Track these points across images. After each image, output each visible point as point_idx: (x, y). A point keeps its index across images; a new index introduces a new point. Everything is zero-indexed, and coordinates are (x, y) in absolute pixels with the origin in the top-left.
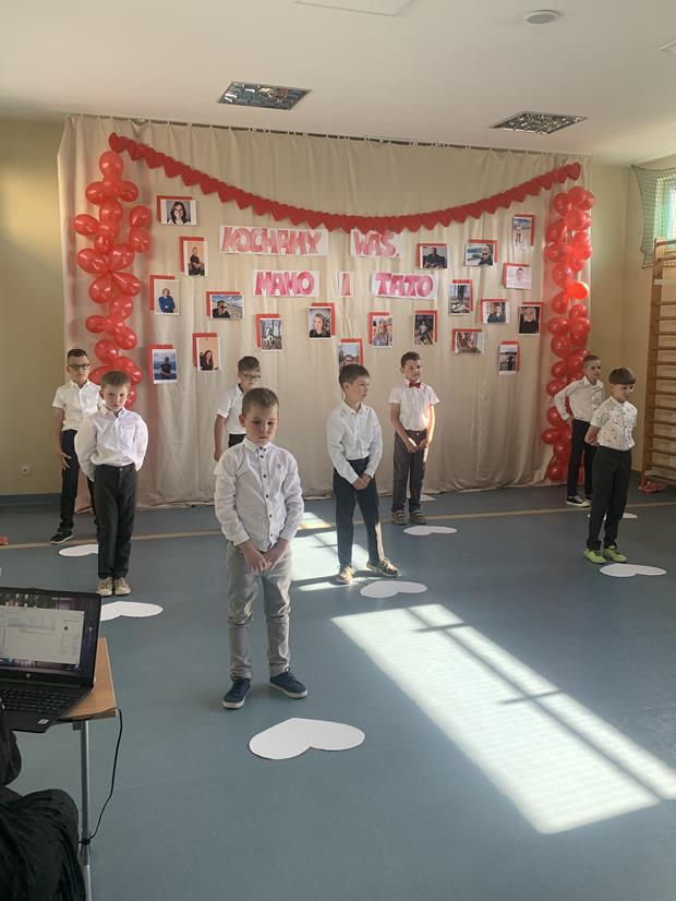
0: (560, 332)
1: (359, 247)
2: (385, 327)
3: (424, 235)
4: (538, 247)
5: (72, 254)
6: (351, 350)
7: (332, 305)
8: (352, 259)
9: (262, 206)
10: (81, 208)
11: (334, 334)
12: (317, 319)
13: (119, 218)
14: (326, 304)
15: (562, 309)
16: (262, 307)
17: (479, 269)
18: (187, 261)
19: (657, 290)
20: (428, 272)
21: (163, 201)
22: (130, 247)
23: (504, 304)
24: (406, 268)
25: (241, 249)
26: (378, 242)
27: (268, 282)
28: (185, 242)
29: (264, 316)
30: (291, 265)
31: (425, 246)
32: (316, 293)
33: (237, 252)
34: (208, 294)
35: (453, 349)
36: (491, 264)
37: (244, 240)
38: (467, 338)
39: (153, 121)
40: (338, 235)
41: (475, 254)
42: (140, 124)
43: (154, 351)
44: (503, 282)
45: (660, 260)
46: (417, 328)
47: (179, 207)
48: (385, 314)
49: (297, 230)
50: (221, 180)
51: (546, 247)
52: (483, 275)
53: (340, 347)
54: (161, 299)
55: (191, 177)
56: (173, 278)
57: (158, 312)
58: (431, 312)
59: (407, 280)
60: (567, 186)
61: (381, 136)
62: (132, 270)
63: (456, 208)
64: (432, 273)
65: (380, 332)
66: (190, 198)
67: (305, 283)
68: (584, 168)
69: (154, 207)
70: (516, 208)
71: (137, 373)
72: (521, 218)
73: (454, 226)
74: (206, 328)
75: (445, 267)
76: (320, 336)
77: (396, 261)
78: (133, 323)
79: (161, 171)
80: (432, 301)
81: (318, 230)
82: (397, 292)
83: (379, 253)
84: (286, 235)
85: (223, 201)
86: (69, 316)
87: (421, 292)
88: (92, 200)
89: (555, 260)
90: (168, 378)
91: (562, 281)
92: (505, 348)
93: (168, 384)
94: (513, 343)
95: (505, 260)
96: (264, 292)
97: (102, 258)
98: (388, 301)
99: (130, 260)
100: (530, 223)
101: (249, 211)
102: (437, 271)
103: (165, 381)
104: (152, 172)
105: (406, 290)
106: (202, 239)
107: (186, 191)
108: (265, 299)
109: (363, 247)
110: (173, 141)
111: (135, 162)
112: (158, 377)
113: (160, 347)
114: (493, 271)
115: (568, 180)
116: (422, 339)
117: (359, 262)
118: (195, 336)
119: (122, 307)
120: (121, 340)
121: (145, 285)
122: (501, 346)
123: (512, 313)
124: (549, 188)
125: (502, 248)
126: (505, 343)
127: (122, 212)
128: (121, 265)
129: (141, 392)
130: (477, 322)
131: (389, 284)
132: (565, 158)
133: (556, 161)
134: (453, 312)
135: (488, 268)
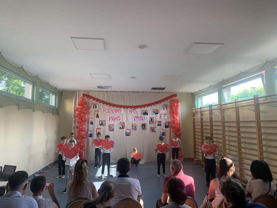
0: (174, 128)
1: (130, 111)
2: (135, 127)
3: (143, 109)
4: (168, 110)
5: (75, 115)
6: (128, 131)
7: (124, 122)
8: (128, 113)
9: (110, 105)
10: (77, 106)
12: (121, 125)
13: (83, 108)
15: (174, 123)
16: (110, 123)
17: (155, 115)
18: (96, 115)
19: (194, 119)
20: (144, 116)
22: (85, 113)
23: (161, 122)
24: (140, 115)
26: (134, 110)
27: (111, 118)
30: (116, 115)
31: (143, 111)
32: (121, 120)
33: (105, 113)
34: (100, 121)
35: (150, 131)
36: (158, 114)
37: (107, 111)
38: (153, 129)
39: (91, 91)
40: (126, 109)
41: (154, 112)
42: (88, 91)
43: (89, 132)
44: (161, 118)
45: (194, 113)
46: (142, 127)
47: (95, 105)
48: (136, 124)
49: (117, 109)
50: (103, 100)
51: (170, 111)
52: (156, 116)
53: (126, 131)
54: (91, 122)
55: (97, 100)
56: (93, 118)
57: (90, 125)
59: (140, 117)
60: (174, 98)
61: (134, 91)
62: (85, 117)
63: (150, 104)
65: (134, 128)
67: (119, 118)
68: (178, 95)
69: (90, 106)
70: (163, 103)
71: (85, 136)
72: (164, 105)
73: (150, 107)
74: (99, 127)
75: (148, 115)
76: (122, 128)
77: (137, 114)
78: (85, 127)
79: (92, 99)
80: (145, 121)
81: (121, 109)
82: (138, 120)
83: (134, 112)
84: (115, 110)
85: (103, 104)
86: (73, 125)
87: (143, 120)
88: (79, 105)
89: (172, 113)
90: (91, 137)
91: (174, 117)
94: (164, 130)
95: (161, 113)
96: (111, 120)
97: (80, 115)
98: (136, 121)
99: (85, 115)
100: (166, 106)
101: (108, 105)
102: (146, 116)
103: (90, 138)
104: (90, 99)
105: (140, 119)
106: (99, 111)
107: (96, 103)
109: (131, 111)
110: (94, 94)
111: (87, 98)
112: (89, 137)
113: (90, 131)
114: (158, 115)
115: (174, 97)
116: (143, 129)
117: (130, 114)
118: (97, 129)
119: (83, 124)
120: (82, 130)
121: (88, 120)
122: (161, 131)
123: (163, 124)
124: (170, 99)
125: (160, 111)
126: (161, 130)
127: (84, 107)
128: (83, 116)
129: (86, 140)
130: (155, 125)
131: (136, 118)
132: (173, 93)
133: (171, 94)
134: (150, 123)
135: (157, 115)
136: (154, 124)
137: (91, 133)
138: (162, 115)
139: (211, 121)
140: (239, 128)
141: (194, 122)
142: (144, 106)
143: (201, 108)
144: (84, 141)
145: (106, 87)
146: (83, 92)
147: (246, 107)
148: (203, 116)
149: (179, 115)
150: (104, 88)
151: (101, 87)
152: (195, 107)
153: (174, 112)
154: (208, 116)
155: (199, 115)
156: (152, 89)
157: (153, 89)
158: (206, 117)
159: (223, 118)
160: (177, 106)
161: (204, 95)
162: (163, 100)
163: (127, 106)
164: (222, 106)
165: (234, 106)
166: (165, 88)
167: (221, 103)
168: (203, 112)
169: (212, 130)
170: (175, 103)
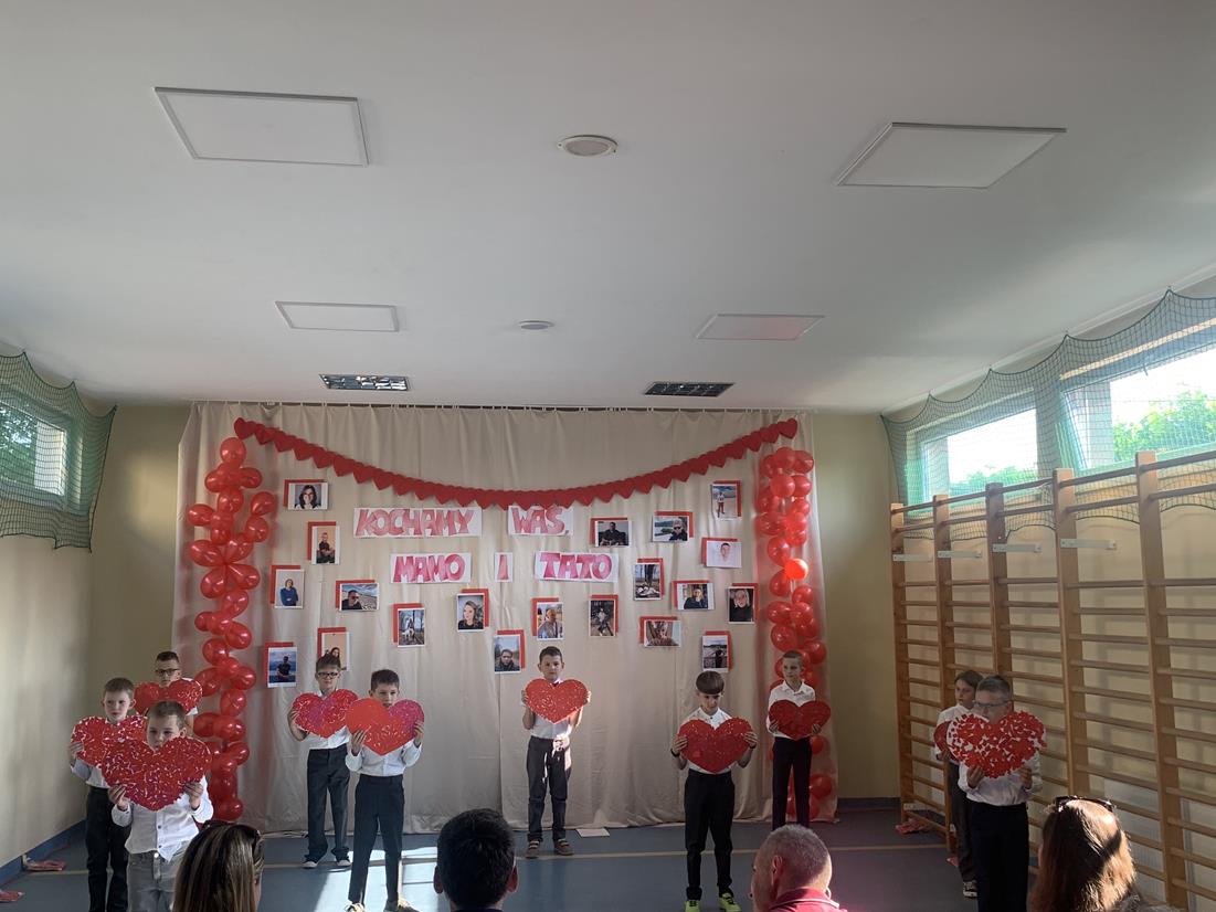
0: (783, 620)
1: (519, 524)
2: (553, 615)
3: (599, 509)
4: (748, 516)
5: (186, 546)
6: (509, 644)
7: (486, 591)
8: (512, 537)
9: (403, 485)
10: (202, 497)
11: (487, 625)
12: (469, 608)
13: (238, 507)
14: (479, 591)
15: (783, 591)
16: (400, 596)
17: (671, 545)
18: (315, 548)
19: (899, 569)
20: (606, 551)
21: (292, 487)
22: (249, 539)
23: (705, 586)
24: (579, 545)
25: (378, 532)
26: (542, 517)
27: (408, 568)
28: (314, 528)
29: (403, 606)
30: (437, 547)
31: (601, 521)
32: (466, 578)
33: (373, 535)
34: (338, 583)
35: (642, 641)
36: (685, 539)
37: (381, 522)
38: (659, 627)
39: (283, 404)
40: (494, 512)
41: (665, 529)
42: (268, 407)
43: (271, 650)
44: (703, 560)
45: (897, 531)
46: (593, 616)
47: (309, 491)
48: (556, 600)
49: (445, 510)
50: (357, 460)
51: (757, 518)
52: (676, 550)
53: (495, 640)
54: (283, 591)
55: (323, 458)
56: (298, 567)
57: (278, 606)
58: (613, 596)
59: (580, 560)
60: (780, 443)
61: (544, 403)
62: (252, 562)
63: (638, 478)
64: (611, 552)
65: (547, 620)
66: (322, 481)
67: (454, 567)
68: (803, 426)
69: (281, 493)
70: (714, 474)
71: (250, 676)
73: (637, 497)
74: (333, 622)
75: (626, 544)
76: (471, 627)
77: (566, 538)
78: (250, 618)
79: (291, 454)
80: (612, 584)
81: (470, 508)
82: (568, 574)
83: (544, 530)
84: (432, 516)
85: (359, 482)
86: (178, 612)
87: (597, 574)
88: (211, 488)
89: (770, 532)
90: (287, 681)
91: (780, 558)
92: (709, 640)
93: (285, 688)
94: (722, 633)
95: (704, 535)
96: (404, 579)
97: (216, 550)
98: (556, 584)
99: (249, 550)
100: (731, 495)
101: (389, 491)
102: (616, 549)
103: (282, 684)
104: (282, 454)
105: (579, 572)
106: (334, 524)
107: (318, 474)
108: (405, 588)
109: (524, 524)
110: (305, 422)
111: (263, 447)
112: (273, 680)
113: (278, 645)
114: (689, 547)
115: (780, 439)
116: (601, 630)
117: (518, 543)
118: (321, 631)
119: (235, 602)
120: (233, 639)
121: (266, 575)
122: (704, 637)
123: (716, 597)
124: (755, 449)
125: (698, 520)
126: (708, 633)
127: (242, 498)
128: (237, 556)
129: (256, 696)
130: (670, 608)
131: (557, 565)
132: (777, 413)
133: (765, 418)
134: (639, 596)
135: (682, 545)
136: (666, 597)
137: (286, 658)
138: (713, 546)
139: (999, 581)
140: (1158, 617)
141: (899, 588)
142: (604, 492)
143: (937, 503)
144: (243, 705)
145: (378, 380)
146: (236, 413)
147: (1197, 498)
148: (949, 549)
149: (812, 546)
150: (366, 388)
151: (349, 383)
152: (902, 498)
153: (782, 527)
154: (982, 548)
155: (929, 546)
156: (647, 394)
157: (657, 389)
158: (970, 557)
159: (1068, 558)
160: (801, 492)
161: (958, 426)
162: (717, 458)
163: (501, 492)
164: (1062, 493)
165: (1132, 492)
166: (728, 385)
167: (1055, 473)
168: (953, 527)
169: (1002, 630)
170: (787, 471)
